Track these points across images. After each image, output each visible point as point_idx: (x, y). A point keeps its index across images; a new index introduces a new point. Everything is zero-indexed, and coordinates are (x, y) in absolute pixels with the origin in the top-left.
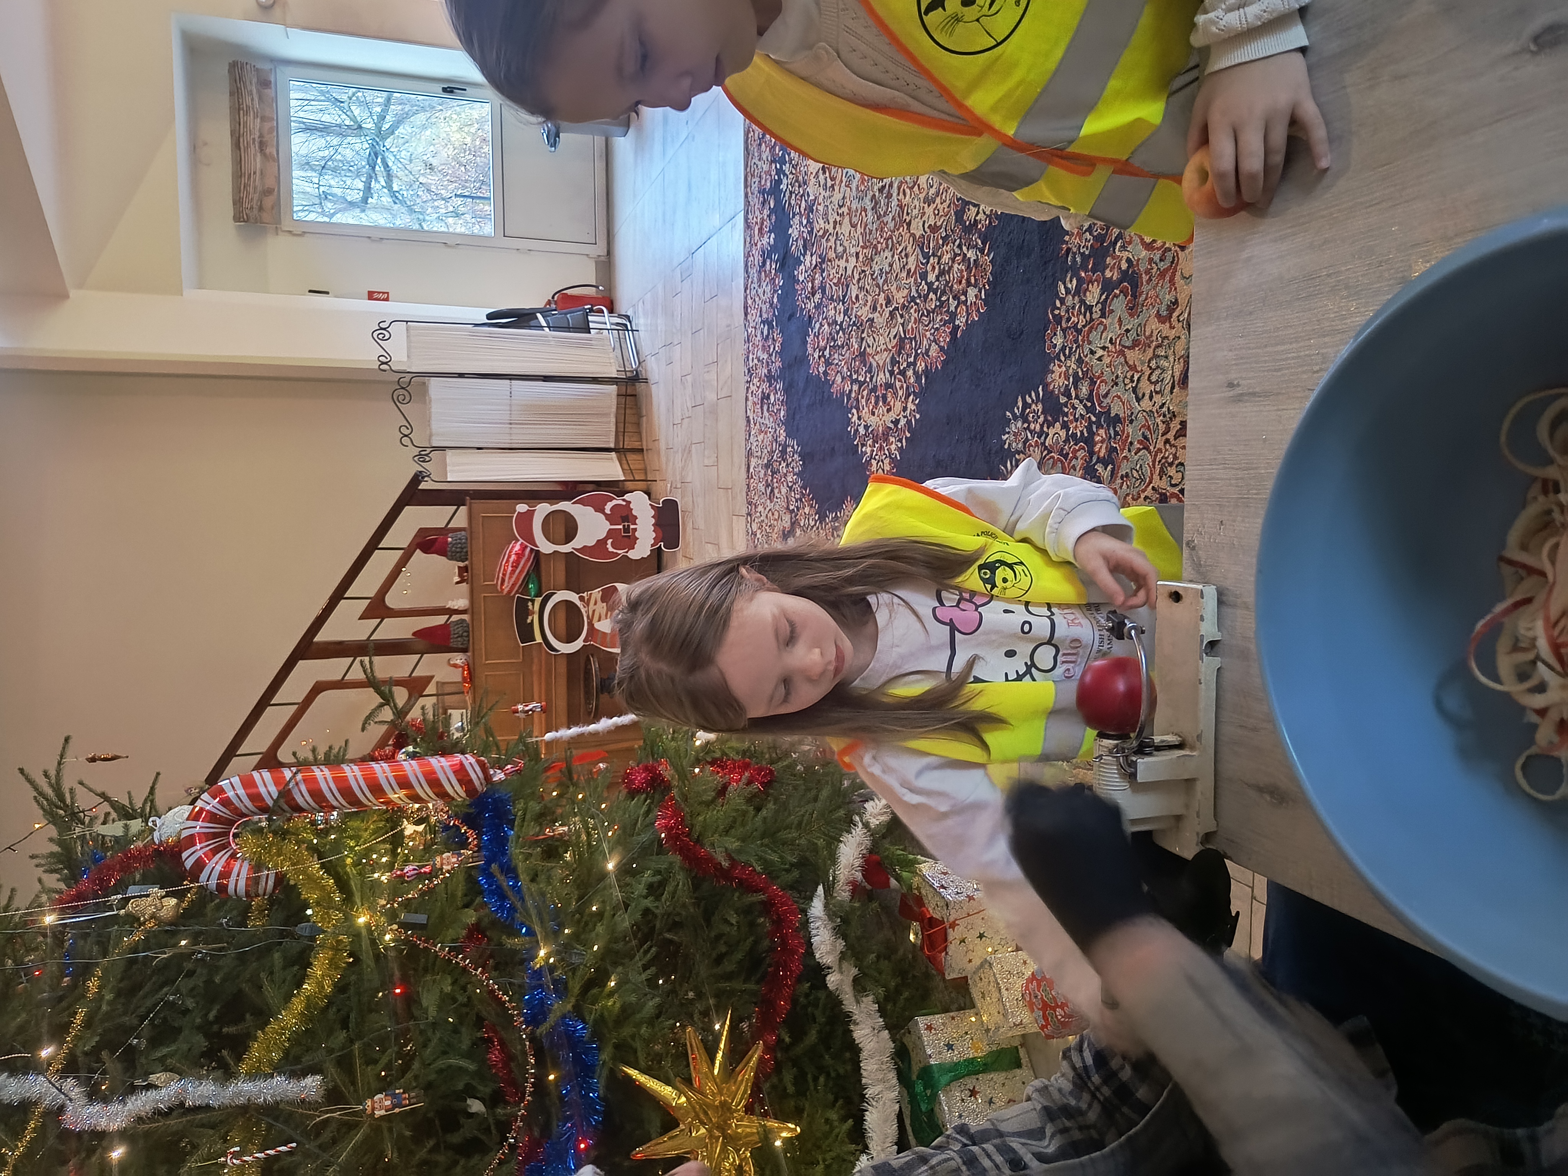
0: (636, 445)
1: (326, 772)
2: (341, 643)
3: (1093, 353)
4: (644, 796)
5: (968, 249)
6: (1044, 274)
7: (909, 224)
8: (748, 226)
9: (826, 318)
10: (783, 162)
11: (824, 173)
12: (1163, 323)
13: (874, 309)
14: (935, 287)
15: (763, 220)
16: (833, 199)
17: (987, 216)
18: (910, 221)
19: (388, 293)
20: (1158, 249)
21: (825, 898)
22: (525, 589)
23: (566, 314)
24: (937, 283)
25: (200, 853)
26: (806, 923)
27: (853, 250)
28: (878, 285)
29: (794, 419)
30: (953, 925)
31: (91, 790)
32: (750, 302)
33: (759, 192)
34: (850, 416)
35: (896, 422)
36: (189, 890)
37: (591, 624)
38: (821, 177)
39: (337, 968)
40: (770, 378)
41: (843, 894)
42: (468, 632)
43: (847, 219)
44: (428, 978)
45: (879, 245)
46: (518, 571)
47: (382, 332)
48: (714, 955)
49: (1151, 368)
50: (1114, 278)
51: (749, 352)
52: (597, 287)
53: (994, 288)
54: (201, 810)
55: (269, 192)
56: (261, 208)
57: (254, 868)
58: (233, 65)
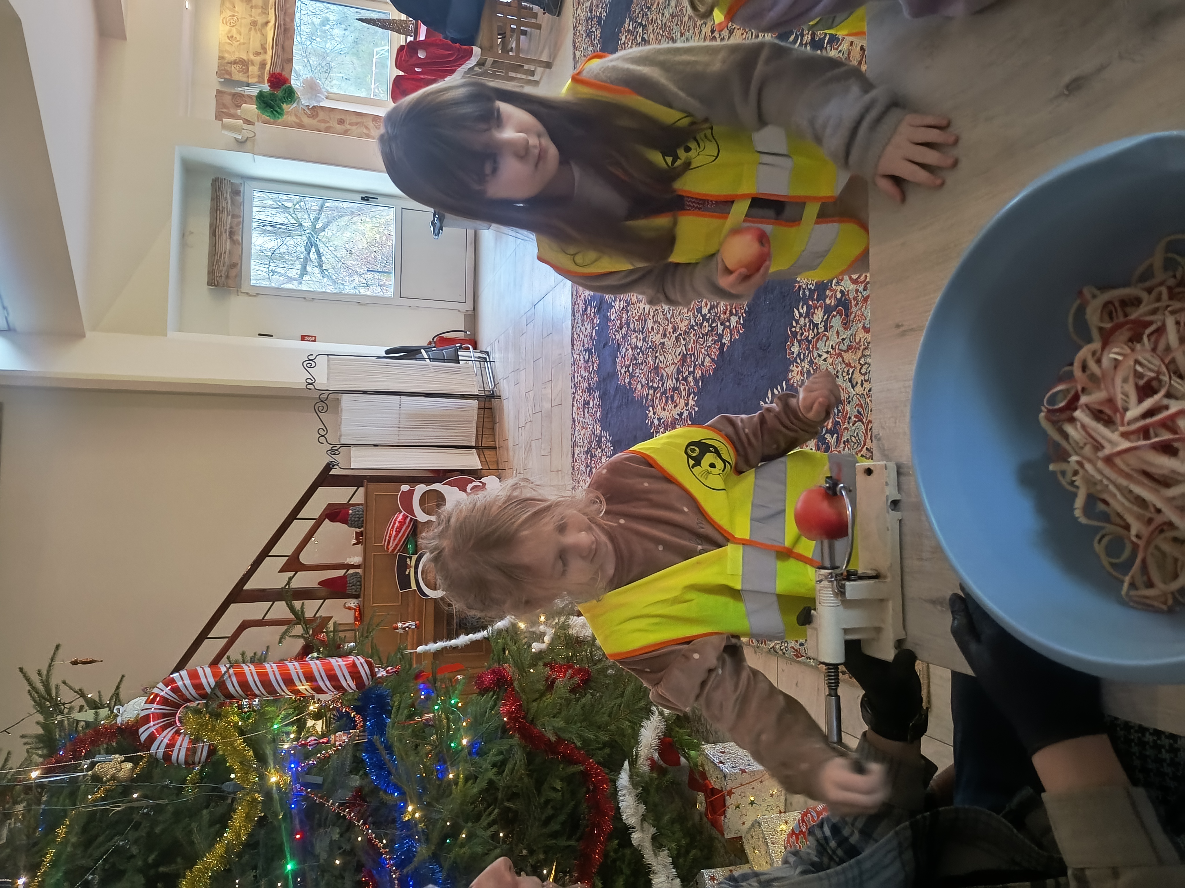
0: (491, 444)
1: (252, 667)
2: (264, 590)
3: (820, 356)
4: (491, 693)
6: (783, 304)
9: (630, 344)
12: (868, 332)
13: (665, 335)
14: (707, 317)
19: (315, 337)
20: (861, 283)
21: (630, 771)
22: (405, 549)
23: (442, 350)
24: (709, 315)
25: (153, 729)
26: (616, 791)
28: (667, 319)
29: (607, 417)
30: (730, 793)
31: (71, 688)
32: (576, 336)
34: (647, 412)
35: (681, 415)
36: (142, 757)
39: (251, 821)
40: (590, 389)
41: (644, 767)
42: (360, 582)
44: (322, 830)
46: (400, 535)
47: (310, 362)
48: (543, 818)
49: (861, 364)
50: (832, 304)
51: (575, 372)
52: (465, 332)
53: (749, 315)
54: (157, 695)
55: (233, 266)
56: (227, 277)
57: (192, 741)
58: (215, 180)
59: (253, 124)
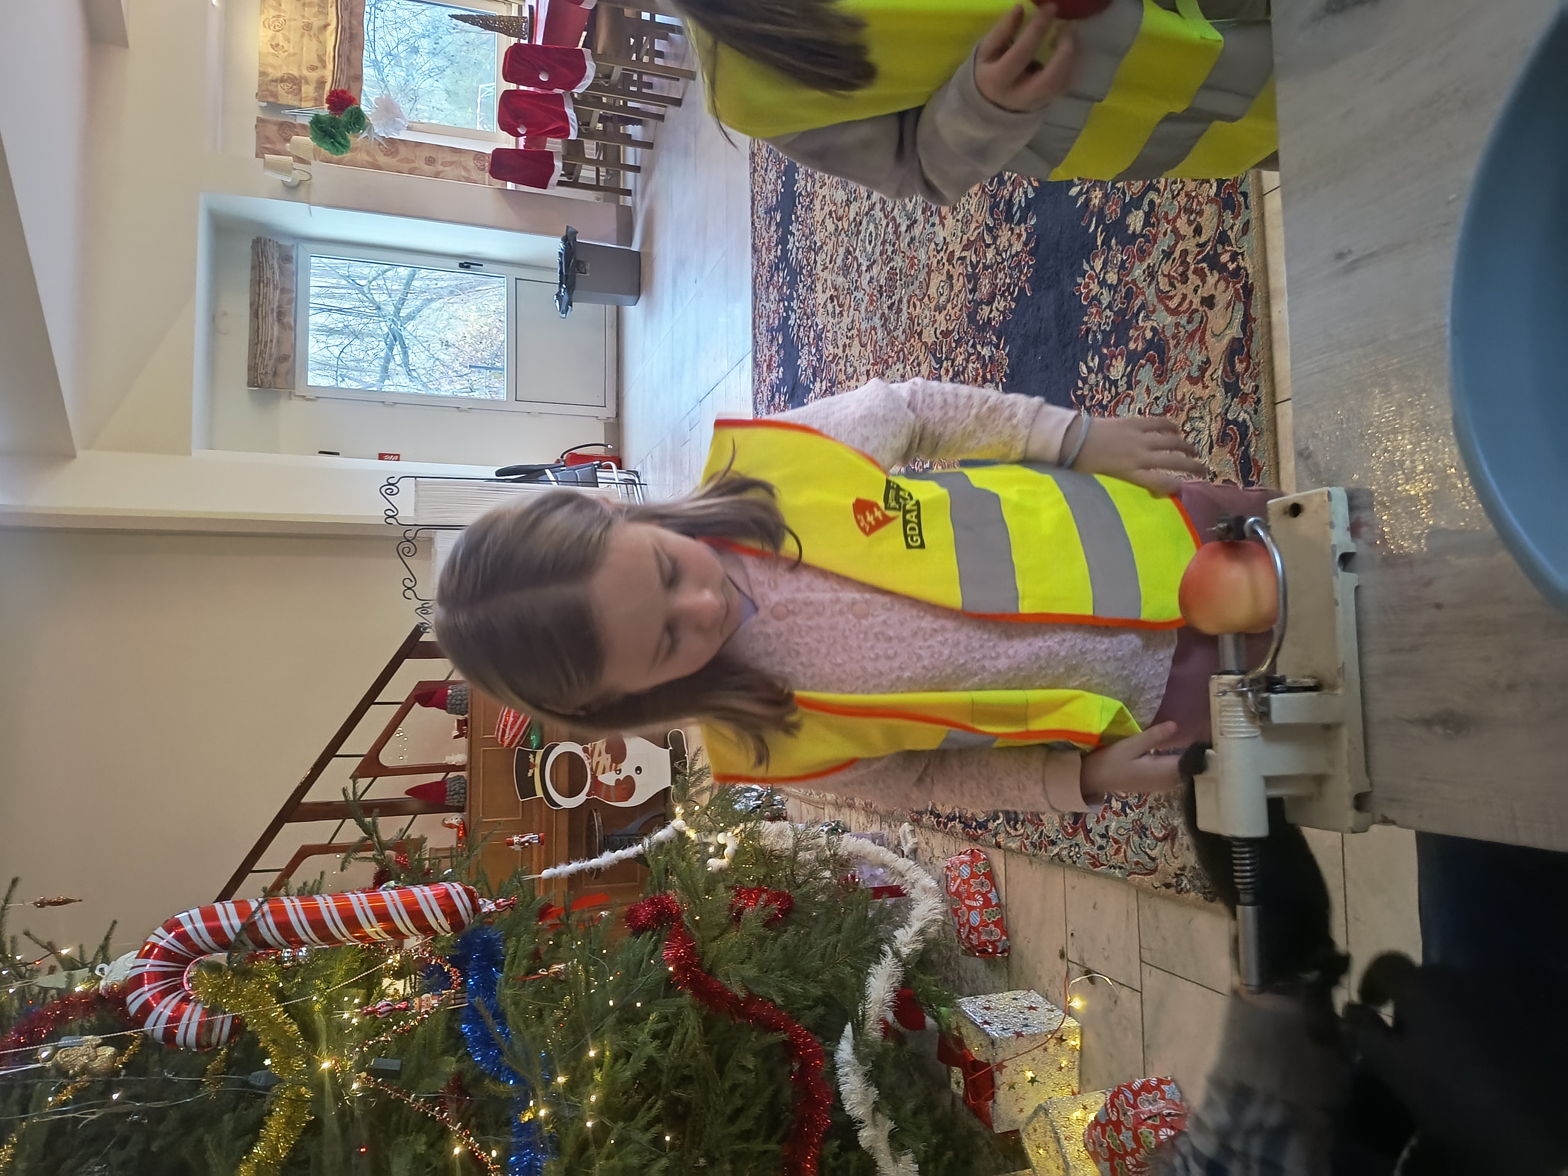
1: (297, 902)
2: (330, 804)
4: (650, 932)
5: (982, 346)
6: (1063, 358)
7: (920, 334)
8: (756, 364)
10: (790, 299)
11: (832, 301)
12: (1196, 384)
15: (771, 356)
16: (841, 325)
17: (1001, 312)
18: (922, 331)
19: (398, 455)
21: (854, 1038)
22: (526, 741)
23: (575, 470)
25: (148, 996)
26: (834, 1069)
27: (864, 369)
30: (1000, 1067)
31: (37, 942)
33: (767, 331)
36: (131, 1039)
37: (594, 777)
38: (830, 306)
41: (874, 1033)
42: (464, 789)
43: (857, 339)
44: (401, 1139)
45: (890, 360)
46: (519, 722)
47: (390, 487)
48: (729, 1110)
50: (1139, 349)
52: (606, 446)
53: (1012, 380)
54: (154, 946)
55: (284, 358)
56: (275, 374)
57: (208, 1013)
58: (257, 242)
59: (310, 164)
